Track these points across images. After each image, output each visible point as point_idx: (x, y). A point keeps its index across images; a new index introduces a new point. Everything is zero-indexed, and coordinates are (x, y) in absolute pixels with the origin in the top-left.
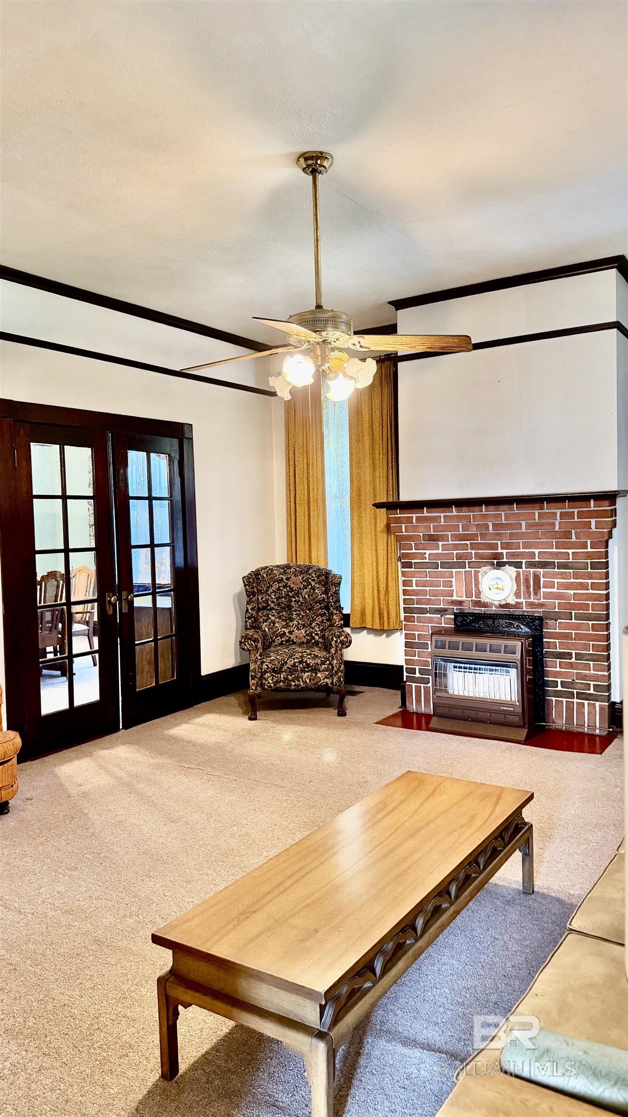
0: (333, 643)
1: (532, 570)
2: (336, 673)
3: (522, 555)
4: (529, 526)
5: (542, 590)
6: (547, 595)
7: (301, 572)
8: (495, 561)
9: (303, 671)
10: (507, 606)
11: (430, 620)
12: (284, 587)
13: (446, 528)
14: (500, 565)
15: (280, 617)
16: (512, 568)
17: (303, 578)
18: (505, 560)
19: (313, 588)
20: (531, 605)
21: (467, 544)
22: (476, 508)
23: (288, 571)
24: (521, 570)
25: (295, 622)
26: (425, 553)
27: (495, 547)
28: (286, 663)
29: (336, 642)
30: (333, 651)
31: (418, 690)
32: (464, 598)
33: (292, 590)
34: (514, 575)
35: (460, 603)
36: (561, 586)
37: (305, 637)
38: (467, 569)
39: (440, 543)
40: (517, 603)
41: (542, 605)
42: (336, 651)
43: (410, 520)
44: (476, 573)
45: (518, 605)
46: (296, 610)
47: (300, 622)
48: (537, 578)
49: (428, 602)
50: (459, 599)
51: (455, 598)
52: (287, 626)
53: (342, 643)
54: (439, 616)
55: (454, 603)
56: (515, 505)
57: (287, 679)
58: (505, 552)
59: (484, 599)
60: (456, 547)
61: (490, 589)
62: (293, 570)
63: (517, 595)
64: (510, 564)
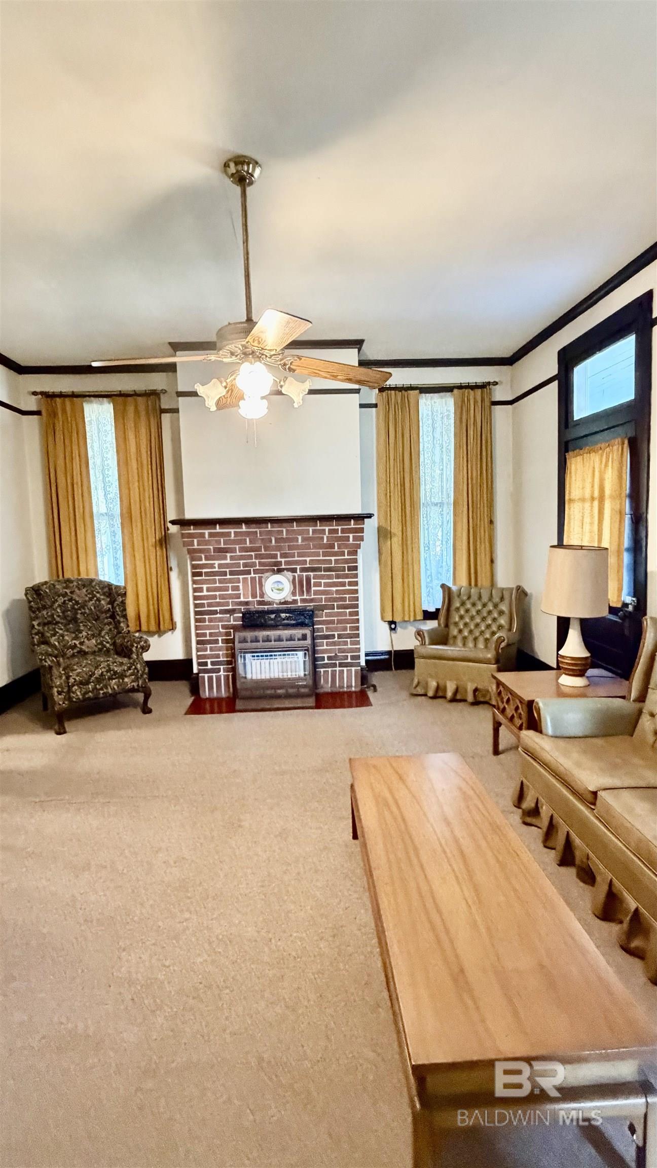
0: (134, 649)
1: (305, 574)
2: (142, 676)
3: (297, 563)
4: (304, 540)
5: (313, 589)
6: (316, 593)
7: (84, 586)
8: (276, 568)
9: (111, 679)
10: (286, 603)
11: (220, 620)
12: (70, 600)
13: (234, 542)
14: (280, 571)
15: (67, 630)
16: (290, 573)
17: (86, 591)
18: (283, 567)
19: (99, 600)
20: (303, 601)
21: (252, 555)
22: (264, 525)
23: (71, 585)
24: (296, 574)
25: (84, 634)
26: (215, 564)
27: (275, 556)
28: (94, 674)
29: (137, 647)
30: (135, 656)
31: (210, 679)
32: (250, 599)
33: (77, 603)
34: (291, 578)
35: (247, 603)
36: (326, 585)
37: (96, 646)
38: (252, 575)
39: (228, 555)
40: (294, 600)
41: (312, 600)
42: (138, 655)
43: (203, 535)
44: (260, 578)
45: (295, 602)
46: (82, 622)
47: (89, 633)
48: (308, 579)
49: (218, 604)
50: (246, 600)
51: (242, 599)
52: (76, 638)
53: (142, 648)
54: (229, 615)
55: (241, 603)
56: (295, 524)
57: (96, 688)
58: (283, 560)
59: (266, 599)
60: (241, 558)
61: (272, 590)
62: (75, 583)
63: (294, 594)
64: (288, 570)
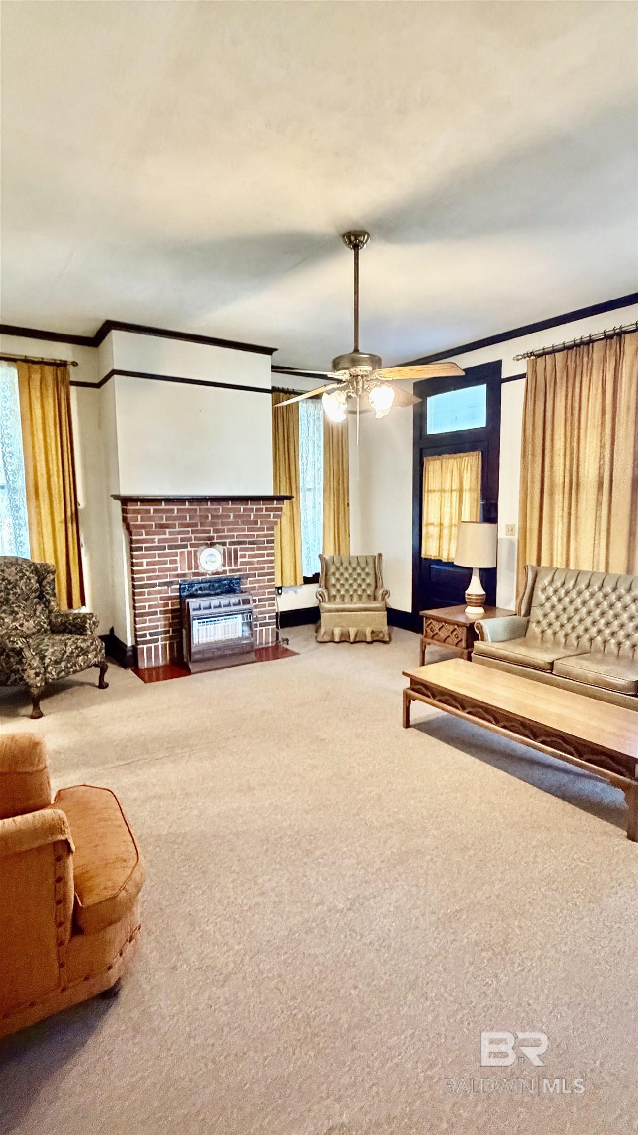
0: (87, 625)
1: (233, 547)
2: (101, 650)
3: (226, 537)
4: (235, 517)
5: (240, 560)
6: (243, 563)
7: (12, 564)
8: (209, 542)
9: (78, 656)
10: (217, 573)
11: (160, 592)
12: (3, 580)
13: (175, 518)
14: (212, 545)
16: (221, 546)
17: (16, 569)
18: (215, 541)
19: (28, 579)
20: (232, 571)
21: (189, 531)
22: (203, 503)
24: (225, 547)
25: (21, 615)
26: (154, 539)
27: (208, 532)
28: (65, 652)
29: (90, 624)
30: (89, 632)
31: (149, 649)
32: (186, 571)
33: (9, 582)
34: (222, 551)
35: (184, 575)
36: (250, 556)
37: (35, 627)
38: (189, 549)
39: (168, 530)
40: (224, 571)
41: (239, 570)
42: (91, 632)
43: (148, 511)
44: (196, 552)
45: (224, 572)
46: (15, 603)
47: (26, 613)
48: (236, 551)
49: (158, 577)
50: (183, 572)
51: (179, 572)
53: (94, 623)
54: (166, 587)
55: (178, 576)
56: (230, 502)
57: (67, 667)
58: (215, 535)
59: (201, 570)
60: (180, 533)
61: (207, 562)
63: (224, 565)
64: (219, 543)
